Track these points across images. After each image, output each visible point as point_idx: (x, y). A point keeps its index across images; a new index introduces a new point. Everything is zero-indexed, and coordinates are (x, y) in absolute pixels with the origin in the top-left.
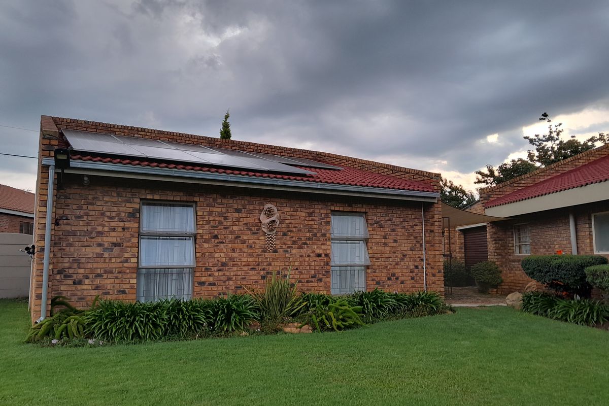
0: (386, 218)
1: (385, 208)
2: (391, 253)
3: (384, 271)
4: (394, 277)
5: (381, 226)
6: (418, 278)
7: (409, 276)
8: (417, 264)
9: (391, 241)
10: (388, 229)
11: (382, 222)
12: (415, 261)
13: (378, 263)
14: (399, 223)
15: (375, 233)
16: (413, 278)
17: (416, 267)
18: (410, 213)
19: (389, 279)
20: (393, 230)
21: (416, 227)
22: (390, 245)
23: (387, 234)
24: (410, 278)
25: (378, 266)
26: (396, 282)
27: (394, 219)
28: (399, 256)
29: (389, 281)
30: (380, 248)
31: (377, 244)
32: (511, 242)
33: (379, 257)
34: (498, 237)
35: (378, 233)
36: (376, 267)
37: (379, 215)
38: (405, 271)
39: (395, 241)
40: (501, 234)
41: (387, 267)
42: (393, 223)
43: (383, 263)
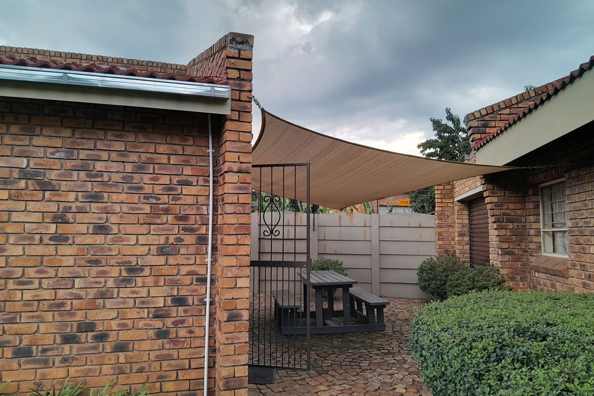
0: (69, 164)
1: (67, 133)
2: (83, 263)
3: (49, 316)
4: (90, 334)
5: (45, 186)
6: (183, 333)
7: (147, 327)
8: (183, 292)
9: (83, 228)
10: (72, 196)
11: (53, 175)
12: (175, 284)
13: (28, 296)
14: (116, 178)
15: (21, 206)
16: (162, 334)
17: (180, 301)
18: (162, 149)
19: (68, 339)
20: (96, 198)
21: (186, 190)
22: (79, 240)
23: (67, 210)
24: (151, 333)
25: (28, 303)
26: (95, 348)
27: (99, 166)
28: (115, 272)
29: (67, 347)
30: (39, 250)
31: (26, 238)
32: (534, 226)
33: (33, 275)
34: (504, 214)
35: (31, 206)
36: (18, 307)
37: (40, 152)
38: (134, 314)
39: (101, 229)
40: (512, 206)
41: (62, 304)
42: (96, 176)
43: (47, 294)
